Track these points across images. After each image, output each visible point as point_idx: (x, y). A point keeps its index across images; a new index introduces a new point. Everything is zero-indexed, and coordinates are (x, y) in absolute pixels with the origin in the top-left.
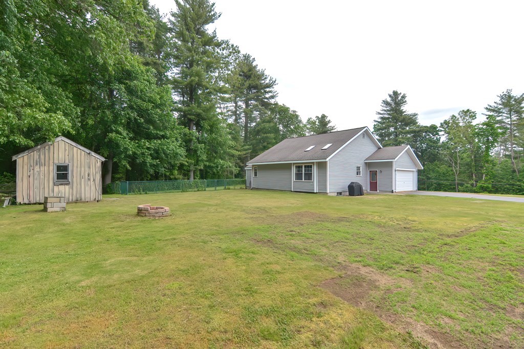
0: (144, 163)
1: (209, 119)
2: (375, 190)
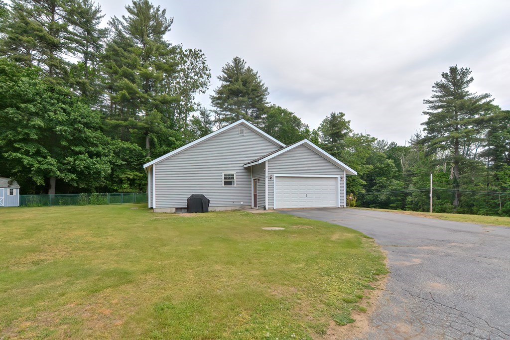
2: (255, 206)
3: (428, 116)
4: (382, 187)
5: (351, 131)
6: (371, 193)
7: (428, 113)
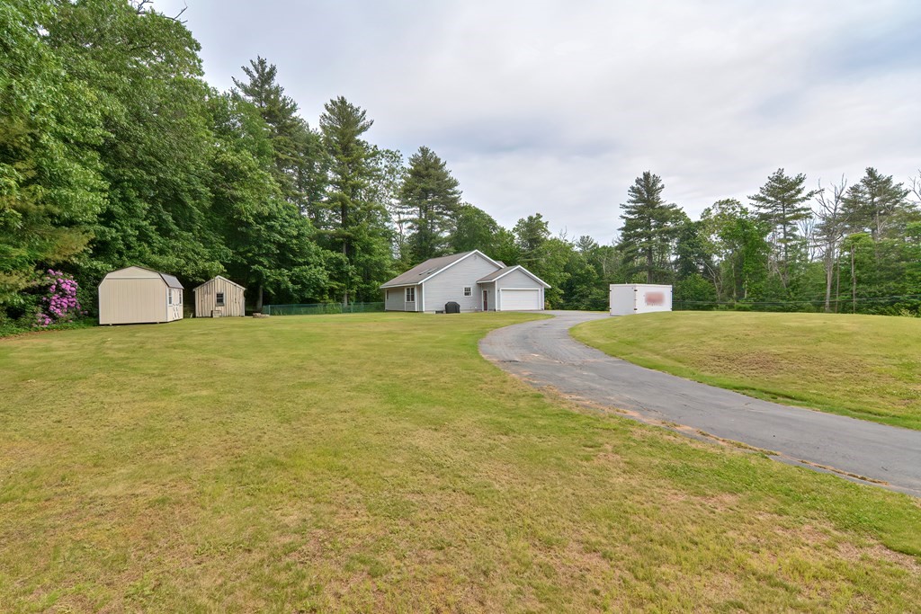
0: (288, 288)
1: (360, 240)
2: (486, 309)
3: (624, 220)
4: (582, 296)
5: (549, 233)
6: (571, 303)
7: (624, 218)
